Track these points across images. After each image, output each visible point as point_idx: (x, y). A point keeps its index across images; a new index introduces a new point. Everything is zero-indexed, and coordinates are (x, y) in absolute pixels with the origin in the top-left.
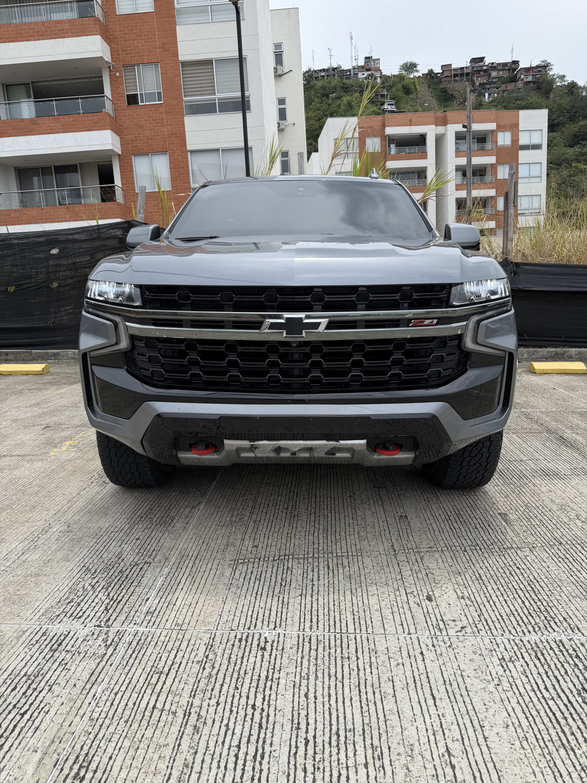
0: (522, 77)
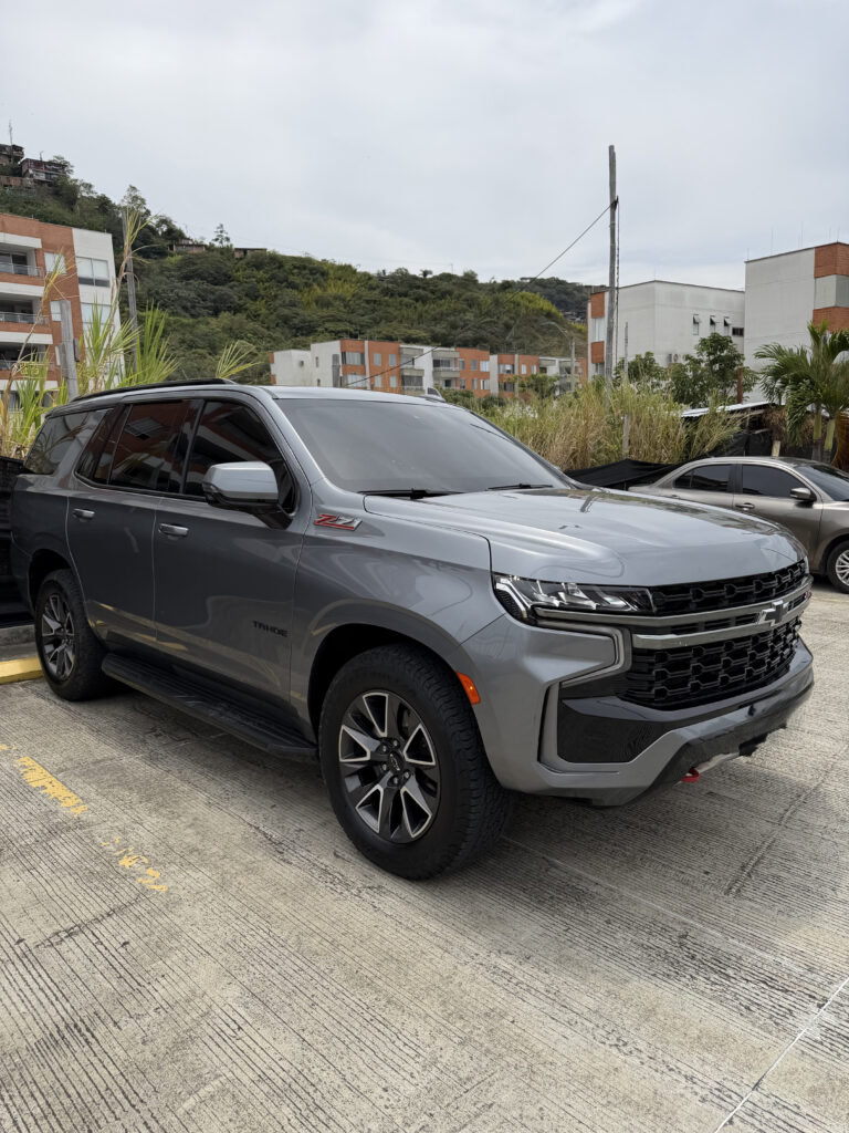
0: (31, 172)
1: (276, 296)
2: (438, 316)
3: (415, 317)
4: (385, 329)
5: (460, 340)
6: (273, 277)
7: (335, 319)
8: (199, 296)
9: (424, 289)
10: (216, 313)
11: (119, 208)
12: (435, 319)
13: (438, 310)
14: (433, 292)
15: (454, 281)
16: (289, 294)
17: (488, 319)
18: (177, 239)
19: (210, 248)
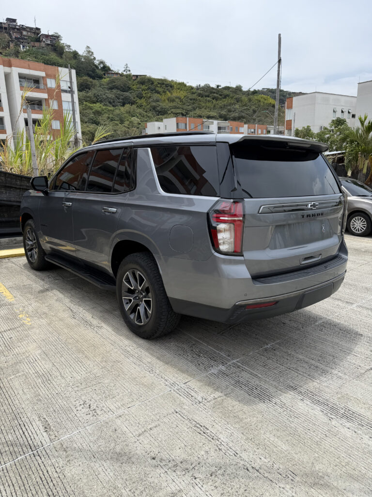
0: (44, 40)
1: (150, 97)
2: (222, 106)
3: (212, 106)
4: (198, 112)
5: (232, 117)
6: (149, 88)
7: (176, 107)
8: (116, 97)
9: (217, 93)
10: (123, 105)
11: (82, 56)
12: (221, 108)
13: (223, 103)
14: (221, 95)
15: (231, 90)
16: (156, 96)
17: (246, 108)
18: (107, 71)
19: (122, 75)
